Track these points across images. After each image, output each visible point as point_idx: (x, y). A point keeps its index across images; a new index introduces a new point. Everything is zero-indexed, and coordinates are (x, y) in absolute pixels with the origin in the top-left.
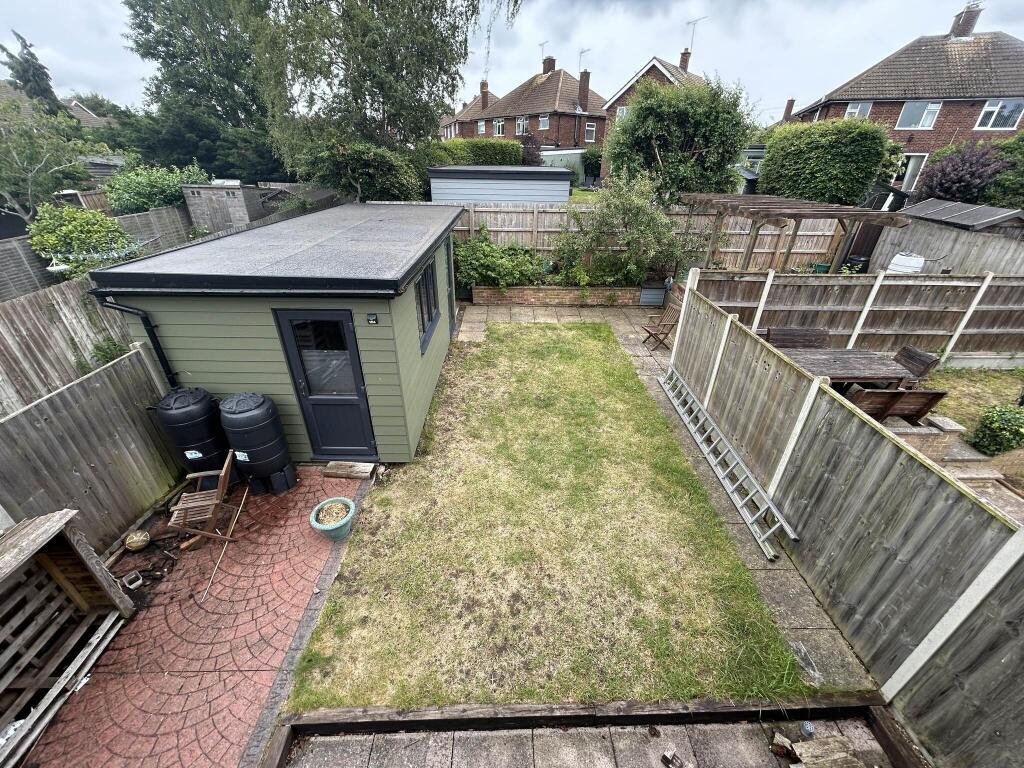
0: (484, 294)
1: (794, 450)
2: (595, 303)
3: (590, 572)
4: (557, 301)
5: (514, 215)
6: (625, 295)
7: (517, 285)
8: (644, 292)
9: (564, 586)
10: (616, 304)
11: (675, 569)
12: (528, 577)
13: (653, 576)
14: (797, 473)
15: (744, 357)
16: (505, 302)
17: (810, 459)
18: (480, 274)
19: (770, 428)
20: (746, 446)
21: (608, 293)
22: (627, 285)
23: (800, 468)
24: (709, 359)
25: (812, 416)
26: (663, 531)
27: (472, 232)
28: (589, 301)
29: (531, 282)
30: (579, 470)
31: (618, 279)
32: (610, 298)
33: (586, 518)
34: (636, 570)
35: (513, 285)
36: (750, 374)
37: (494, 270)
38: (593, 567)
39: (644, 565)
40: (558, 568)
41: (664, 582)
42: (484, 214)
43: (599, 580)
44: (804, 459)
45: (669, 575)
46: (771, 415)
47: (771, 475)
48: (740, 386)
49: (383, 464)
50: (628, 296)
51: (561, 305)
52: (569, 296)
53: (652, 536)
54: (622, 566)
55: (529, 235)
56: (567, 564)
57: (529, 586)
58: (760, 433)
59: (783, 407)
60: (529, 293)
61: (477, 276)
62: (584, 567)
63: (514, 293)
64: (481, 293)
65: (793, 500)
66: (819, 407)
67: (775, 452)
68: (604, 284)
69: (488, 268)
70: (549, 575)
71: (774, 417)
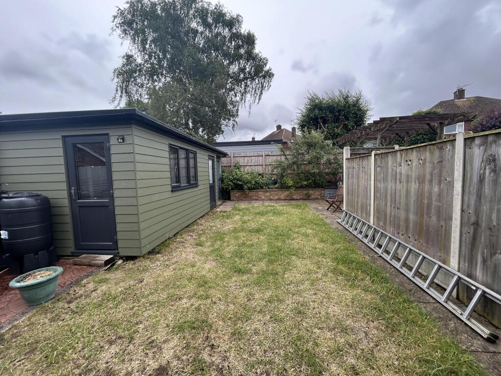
0: (237, 195)
1: (462, 211)
2: (299, 198)
3: (260, 344)
4: (277, 197)
5: (253, 158)
6: (315, 193)
7: (254, 189)
8: (326, 190)
9: (225, 359)
10: (311, 198)
11: (364, 345)
12: (187, 346)
13: (338, 352)
14: (475, 231)
15: (390, 171)
16: (247, 199)
17: (485, 208)
18: (234, 183)
19: (429, 206)
20: (412, 235)
21: (305, 192)
22: (315, 187)
23: (476, 224)
24: (366, 190)
25: (468, 168)
26: (347, 305)
27: (232, 166)
28: (295, 197)
29: (262, 188)
30: (271, 262)
31: (310, 183)
32: (306, 194)
33: (268, 294)
34: (316, 344)
35: (252, 189)
36: (398, 177)
37: (241, 181)
38: (266, 338)
39: (326, 340)
40: (226, 337)
41: (353, 361)
42: (238, 158)
43: (269, 354)
44: (477, 212)
45: (359, 352)
46: (426, 194)
47: (446, 249)
48: (393, 192)
49: (121, 258)
50: (317, 193)
51: (279, 199)
52: (284, 194)
53: (335, 310)
54: (299, 338)
55: (261, 167)
56: (236, 335)
57: (184, 358)
58: (422, 216)
59: (435, 182)
60: (261, 193)
61: (232, 184)
62: (255, 338)
63: (252, 193)
64: (235, 194)
65: (484, 261)
66: (472, 157)
67: (442, 223)
68: (302, 187)
69: (238, 180)
70: (212, 346)
71: (430, 194)
